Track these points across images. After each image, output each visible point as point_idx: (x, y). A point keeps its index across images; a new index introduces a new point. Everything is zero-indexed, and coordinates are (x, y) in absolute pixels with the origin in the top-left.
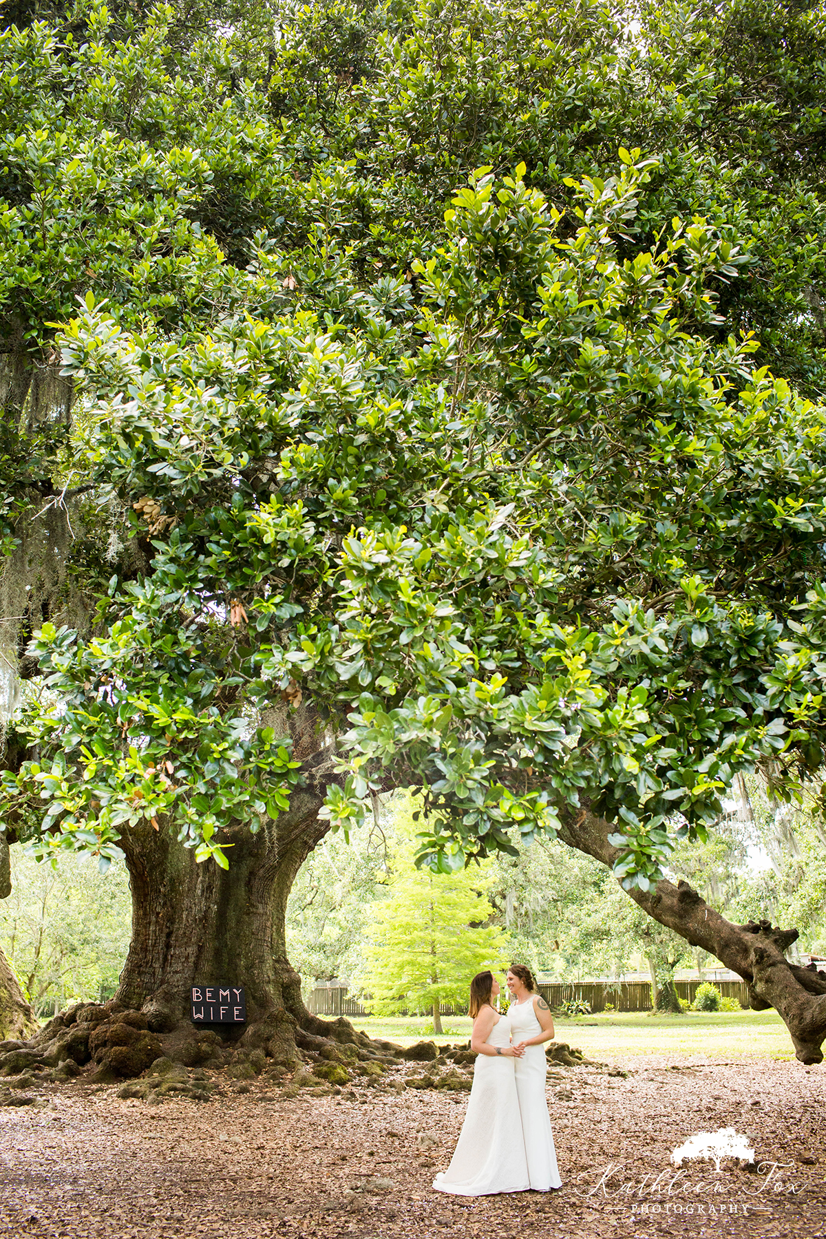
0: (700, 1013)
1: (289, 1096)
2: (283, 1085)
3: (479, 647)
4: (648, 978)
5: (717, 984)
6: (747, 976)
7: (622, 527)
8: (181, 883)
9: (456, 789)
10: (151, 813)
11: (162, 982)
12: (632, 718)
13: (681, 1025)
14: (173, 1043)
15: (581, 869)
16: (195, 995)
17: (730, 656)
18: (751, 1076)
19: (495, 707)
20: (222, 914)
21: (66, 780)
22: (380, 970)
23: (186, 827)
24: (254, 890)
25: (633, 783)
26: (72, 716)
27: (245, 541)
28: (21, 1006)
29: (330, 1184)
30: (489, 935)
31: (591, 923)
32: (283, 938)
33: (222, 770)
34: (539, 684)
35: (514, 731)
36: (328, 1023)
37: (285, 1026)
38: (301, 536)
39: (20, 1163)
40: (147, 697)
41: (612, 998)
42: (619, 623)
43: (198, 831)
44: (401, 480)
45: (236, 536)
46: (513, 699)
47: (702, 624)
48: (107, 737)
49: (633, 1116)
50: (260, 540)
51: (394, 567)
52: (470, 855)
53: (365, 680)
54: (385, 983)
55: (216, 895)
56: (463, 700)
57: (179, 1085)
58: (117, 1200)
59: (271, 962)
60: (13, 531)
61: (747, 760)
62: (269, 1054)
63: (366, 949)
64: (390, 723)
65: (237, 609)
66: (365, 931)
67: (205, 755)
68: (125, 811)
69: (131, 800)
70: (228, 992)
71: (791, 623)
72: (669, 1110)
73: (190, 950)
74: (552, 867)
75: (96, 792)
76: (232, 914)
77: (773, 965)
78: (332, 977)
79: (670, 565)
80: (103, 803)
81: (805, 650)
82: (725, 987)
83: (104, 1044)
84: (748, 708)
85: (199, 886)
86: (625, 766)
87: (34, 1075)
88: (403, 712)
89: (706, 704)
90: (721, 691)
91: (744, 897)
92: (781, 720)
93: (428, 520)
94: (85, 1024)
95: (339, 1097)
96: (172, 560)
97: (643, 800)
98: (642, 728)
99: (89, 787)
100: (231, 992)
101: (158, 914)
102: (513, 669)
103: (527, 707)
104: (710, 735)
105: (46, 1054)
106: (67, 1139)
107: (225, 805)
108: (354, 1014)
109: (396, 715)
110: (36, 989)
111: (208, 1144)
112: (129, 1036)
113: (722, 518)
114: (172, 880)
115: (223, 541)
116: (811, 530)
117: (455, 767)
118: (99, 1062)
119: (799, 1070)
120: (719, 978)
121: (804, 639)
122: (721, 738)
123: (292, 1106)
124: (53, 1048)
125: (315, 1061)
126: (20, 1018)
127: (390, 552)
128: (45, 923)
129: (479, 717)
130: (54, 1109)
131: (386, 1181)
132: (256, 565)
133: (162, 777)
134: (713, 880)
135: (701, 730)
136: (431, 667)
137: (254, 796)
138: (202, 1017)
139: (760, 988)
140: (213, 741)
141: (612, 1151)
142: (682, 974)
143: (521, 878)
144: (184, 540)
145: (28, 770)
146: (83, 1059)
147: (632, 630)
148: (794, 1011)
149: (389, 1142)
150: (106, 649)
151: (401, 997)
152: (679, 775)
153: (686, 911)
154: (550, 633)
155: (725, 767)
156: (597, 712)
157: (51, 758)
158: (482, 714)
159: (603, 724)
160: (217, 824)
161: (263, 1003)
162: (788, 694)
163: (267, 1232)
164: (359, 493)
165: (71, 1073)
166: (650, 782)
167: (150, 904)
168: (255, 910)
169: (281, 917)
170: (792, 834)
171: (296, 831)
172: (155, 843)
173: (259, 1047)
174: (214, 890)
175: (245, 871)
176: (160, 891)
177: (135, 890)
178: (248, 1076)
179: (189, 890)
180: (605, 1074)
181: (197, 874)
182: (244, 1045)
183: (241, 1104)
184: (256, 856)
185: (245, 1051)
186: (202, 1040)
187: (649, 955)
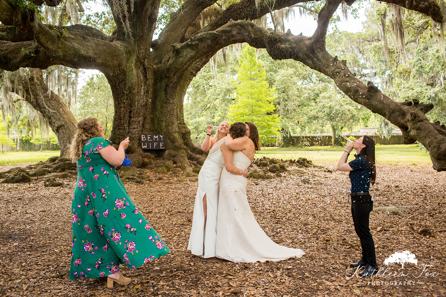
1: (180, 181)
2: (178, 176)
4: (331, 134)
6: (403, 128)
8: (134, 89)
11: (129, 133)
14: (132, 158)
16: (142, 138)
20: (154, 103)
24: (168, 93)
30: (274, 117)
31: (312, 113)
32: (183, 114)
37: (182, 150)
55: (150, 94)
57: (131, 177)
59: (177, 124)
62: (174, 163)
70: (157, 137)
73: (140, 119)
74: (298, 93)
76: (158, 103)
85: (143, 91)
100: (159, 137)
101: (124, 103)
114: (129, 88)
123: (180, 186)
125: (195, 165)
138: (146, 147)
143: (286, 97)
153: (371, 96)
161: (173, 141)
167: (120, 99)
168: (169, 102)
169: (181, 105)
170: (392, 80)
171: (186, 66)
172: (120, 71)
173: (170, 160)
174: (150, 92)
175: (163, 84)
176: (124, 93)
177: (113, 92)
178: (163, 173)
179: (138, 93)
180: (323, 171)
181: (141, 85)
182: (164, 159)
183: (157, 185)
184: (168, 77)
185: (163, 161)
186: (145, 157)
187: (333, 125)
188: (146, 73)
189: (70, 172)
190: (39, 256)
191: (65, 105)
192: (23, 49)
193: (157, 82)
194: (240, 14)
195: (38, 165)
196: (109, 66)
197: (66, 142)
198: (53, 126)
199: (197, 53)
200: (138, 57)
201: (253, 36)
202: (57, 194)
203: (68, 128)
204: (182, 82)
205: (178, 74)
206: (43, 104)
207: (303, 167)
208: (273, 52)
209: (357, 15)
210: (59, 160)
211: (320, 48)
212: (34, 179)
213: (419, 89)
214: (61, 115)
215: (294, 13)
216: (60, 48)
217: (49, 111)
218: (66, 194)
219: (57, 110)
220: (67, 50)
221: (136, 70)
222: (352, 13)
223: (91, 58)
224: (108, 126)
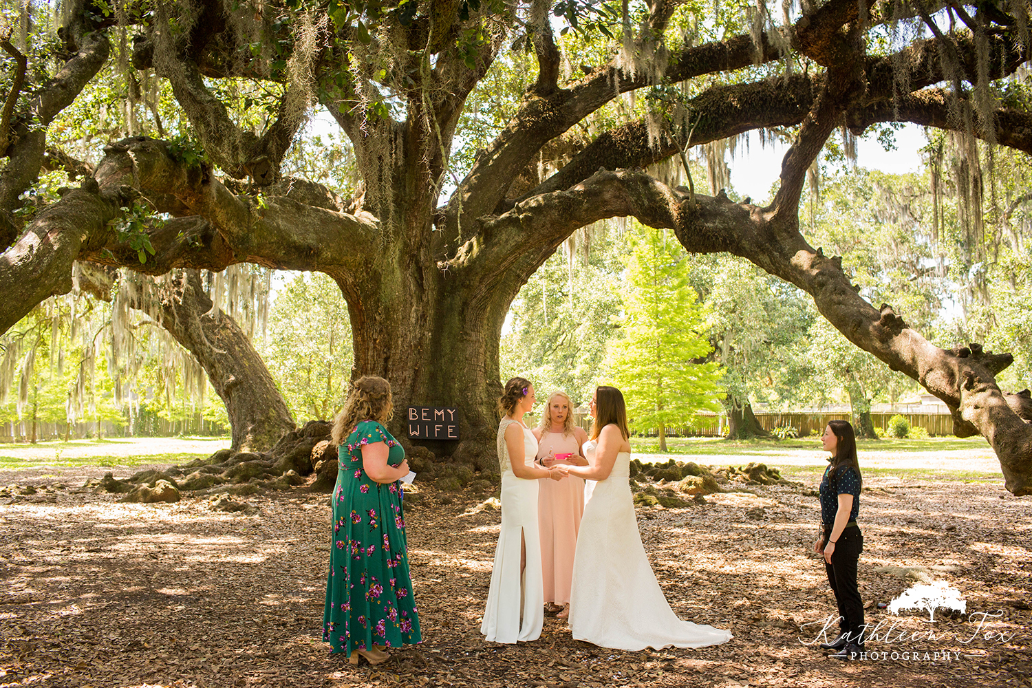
0: (892, 440)
4: (848, 410)
5: (908, 416)
6: (952, 403)
8: (395, 311)
13: (875, 449)
16: (411, 414)
20: (436, 341)
24: (467, 319)
30: (708, 369)
31: (798, 361)
32: (497, 364)
41: (816, 426)
55: (429, 323)
59: (484, 385)
62: (476, 469)
70: (442, 412)
73: (406, 374)
76: (446, 342)
77: (984, 390)
82: (916, 419)
83: (323, 457)
85: (414, 315)
94: (309, 440)
100: (446, 412)
101: (375, 340)
105: (275, 465)
114: (386, 308)
118: (319, 473)
120: (910, 411)
130: (263, 515)
138: (417, 434)
142: (878, 407)
146: (306, 471)
153: (887, 335)
161: (476, 422)
165: (292, 482)
167: (367, 331)
168: (468, 338)
169: (495, 345)
170: (985, 285)
171: (506, 263)
172: (368, 273)
173: (469, 462)
174: (428, 319)
175: (458, 302)
176: (375, 319)
177: (352, 317)
178: (453, 489)
179: (403, 318)
180: (799, 493)
181: (411, 303)
182: (454, 460)
183: (440, 515)
184: (468, 287)
185: (453, 465)
186: (415, 456)
187: (847, 389)
188: (422, 278)
189: (259, 484)
190: (227, 627)
191: (245, 338)
192: (180, 234)
193: (444, 296)
194: (621, 153)
195: (192, 466)
196: (346, 265)
197: (245, 419)
198: (219, 383)
199: (529, 236)
200: (406, 245)
201: (646, 202)
202: (236, 527)
203: (250, 387)
204: (496, 297)
205: (488, 281)
206: (199, 336)
207: (756, 484)
208: (689, 237)
209: (892, 143)
210: (235, 458)
211: (785, 230)
212: (187, 494)
214: (236, 359)
215: (747, 140)
216: (253, 231)
217: (211, 351)
218: (254, 527)
219: (229, 350)
220: (265, 234)
221: (402, 272)
222: (879, 139)
223: (311, 249)
224: (331, 384)
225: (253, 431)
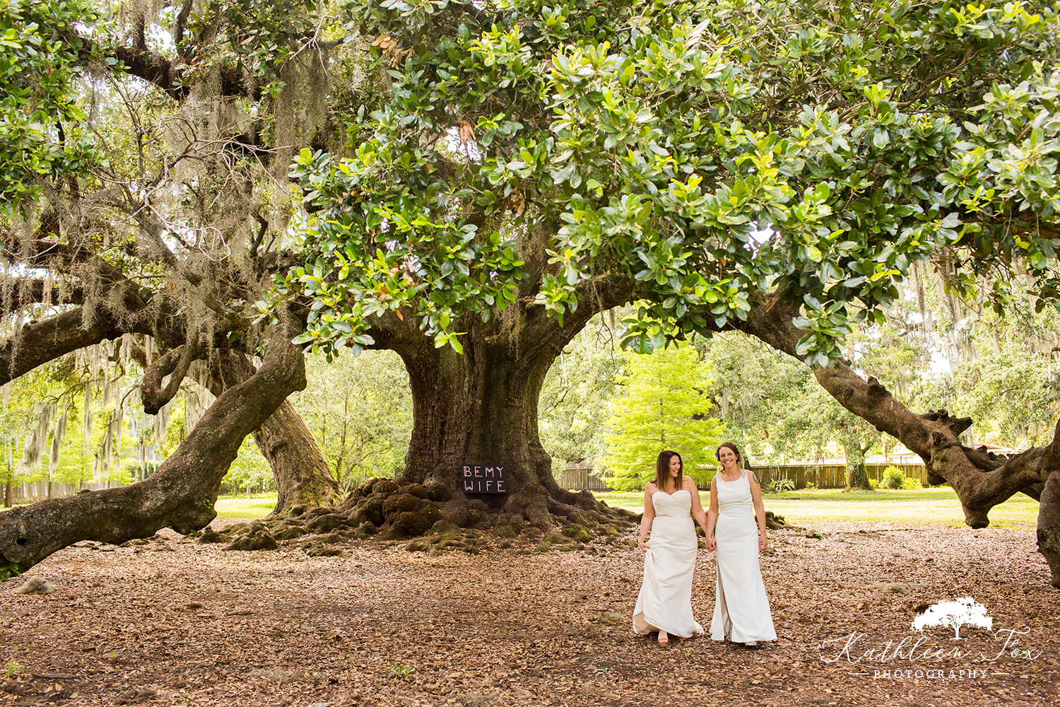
0: (886, 491)
1: (543, 551)
2: (538, 542)
3: (679, 153)
4: (843, 462)
5: (901, 467)
6: (926, 456)
7: (810, 40)
9: (656, 278)
10: (395, 305)
11: (439, 462)
12: (816, 213)
13: (870, 499)
14: (447, 510)
15: (787, 371)
16: (465, 471)
17: (909, 157)
18: (927, 539)
19: (692, 204)
20: (485, 407)
21: (325, 280)
22: (618, 453)
23: (426, 318)
24: (511, 387)
25: (818, 273)
26: (329, 227)
27: (470, 67)
28: (330, 481)
29: (573, 617)
30: (709, 425)
31: (794, 416)
32: (536, 427)
33: (456, 269)
34: (731, 185)
35: (708, 225)
36: (574, 494)
37: (539, 496)
38: (519, 59)
39: (330, 597)
40: (390, 208)
41: (813, 478)
42: (804, 126)
43: (437, 322)
44: (610, 8)
45: (462, 62)
46: (708, 197)
47: (883, 128)
48: (358, 243)
49: (825, 569)
50: (482, 64)
51: (599, 80)
52: (669, 337)
53: (576, 184)
54: (623, 463)
55: (480, 392)
56: (663, 199)
57: (455, 542)
58: (403, 625)
59: (527, 446)
60: (279, 76)
61: (922, 251)
62: (526, 518)
63: (608, 437)
64: (597, 220)
65: (465, 128)
66: (607, 423)
67: (441, 256)
68: (374, 305)
69: (379, 295)
70: (492, 469)
71: (968, 125)
72: (855, 564)
73: (460, 436)
74: (762, 370)
75: (351, 290)
76: (493, 408)
77: (949, 447)
78: (581, 460)
79: (854, 74)
80: (357, 298)
81: (980, 148)
82: (909, 469)
83: (394, 510)
84: (925, 204)
85: (466, 385)
86: (809, 255)
87: (340, 534)
88: (609, 211)
89: (886, 201)
90: (901, 189)
91: (927, 394)
92: (956, 215)
93: (633, 41)
94: (379, 495)
95: (583, 552)
96: (407, 87)
97: (827, 288)
98: (826, 221)
99: (344, 286)
100: (495, 469)
101: (433, 407)
102: (709, 172)
103: (719, 203)
104: (888, 229)
105: (350, 517)
106: (366, 581)
107: (459, 298)
108: (599, 490)
109: (603, 213)
110: (343, 470)
111: (477, 585)
112: (413, 504)
113: (906, 30)
114: (444, 380)
115: (451, 68)
116: (991, 36)
117: (655, 257)
118: (391, 523)
119: (968, 534)
120: (904, 462)
121: (980, 140)
122: (899, 232)
123: (545, 558)
124: (355, 512)
125: (564, 523)
126: (330, 491)
127: (595, 67)
128: (348, 418)
129: (677, 214)
130: (356, 559)
131: (618, 615)
132: (480, 88)
133: (405, 276)
134: (901, 381)
135: (880, 225)
136: (634, 170)
137: (484, 291)
138: (471, 489)
139: (936, 466)
140: (447, 244)
141: (806, 595)
142: (872, 459)
143: (736, 379)
144: (416, 68)
145: (294, 275)
146: (379, 522)
147: (816, 134)
148: (965, 485)
149: (622, 586)
150: (353, 167)
151: (636, 475)
152: (860, 265)
153: (874, 402)
154: (743, 140)
155: (902, 258)
156: (784, 207)
157: (313, 263)
158: (680, 212)
159: (790, 218)
160: (453, 315)
161: (521, 478)
162: (962, 189)
163: (520, 651)
164: (570, 19)
165: (369, 532)
166: (832, 271)
167: (426, 399)
168: (512, 404)
170: (970, 342)
171: (545, 339)
173: (518, 513)
174: (478, 388)
175: (503, 372)
176: (434, 389)
178: (509, 535)
179: (458, 388)
180: (803, 536)
181: (464, 375)
182: (506, 511)
183: (504, 556)
184: (512, 360)
185: (507, 515)
186: (472, 507)
187: (843, 442)
188: (473, 353)
193: (492, 368)
197: (291, 477)
198: (265, 445)
203: (295, 448)
204: (536, 368)
205: (529, 354)
212: (281, 543)
213: (1023, 366)
214: (281, 422)
225: (300, 488)
